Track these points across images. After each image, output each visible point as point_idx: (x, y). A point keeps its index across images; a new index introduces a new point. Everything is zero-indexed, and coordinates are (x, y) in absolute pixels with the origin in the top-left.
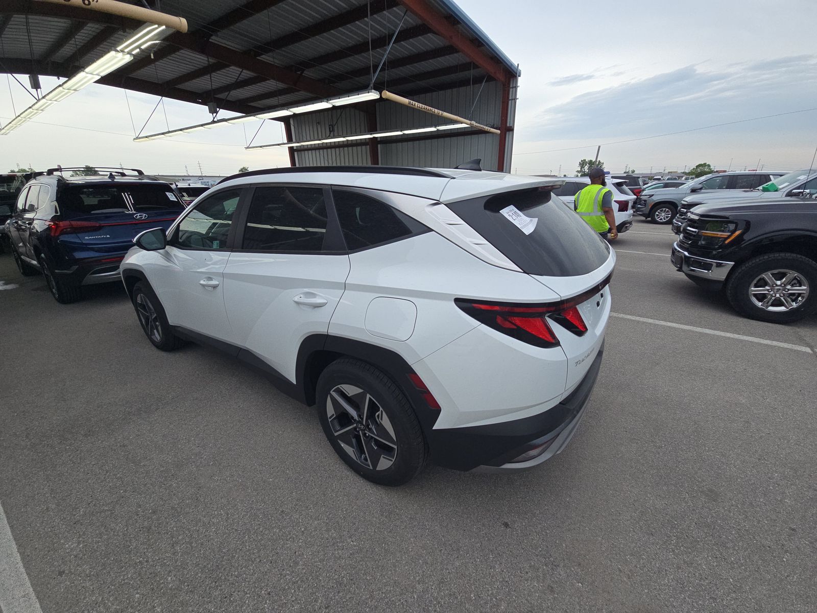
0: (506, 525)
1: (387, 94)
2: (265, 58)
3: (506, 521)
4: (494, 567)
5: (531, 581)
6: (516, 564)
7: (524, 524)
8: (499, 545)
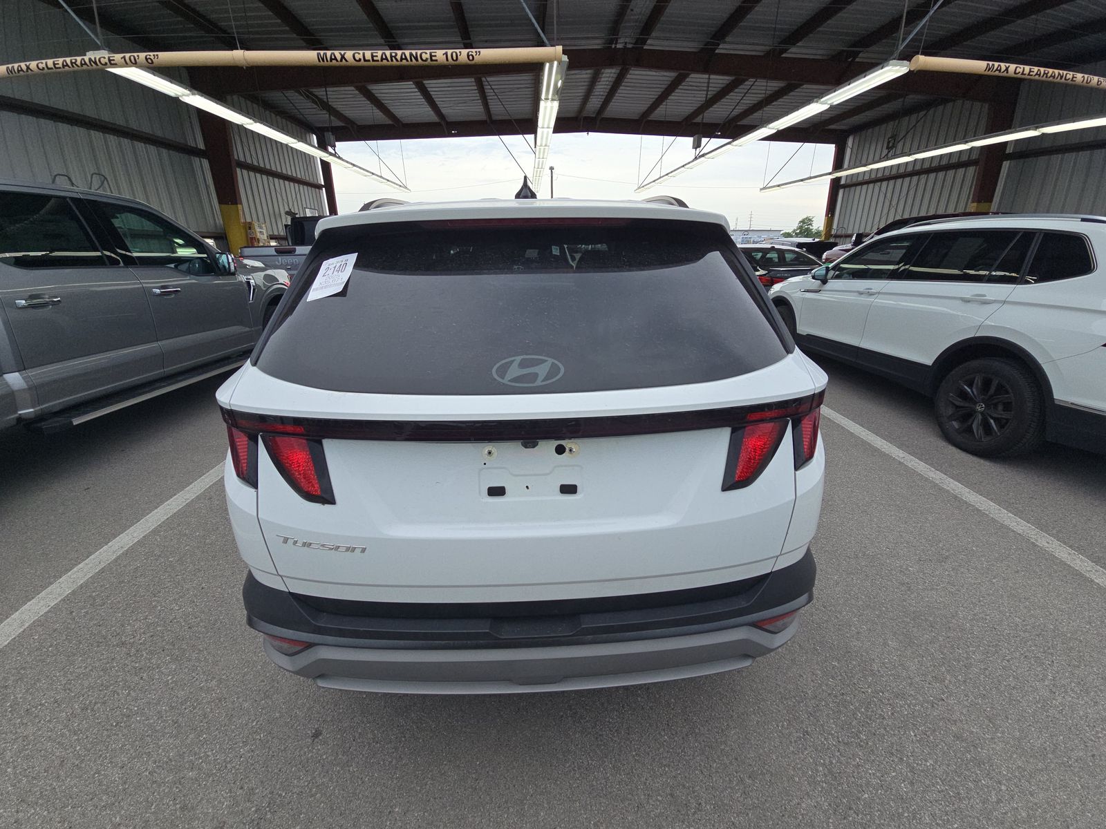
0: (317, 734)
1: (924, 61)
2: (794, 52)
3: (324, 733)
4: (246, 745)
5: (230, 797)
6: (254, 769)
7: (324, 757)
8: (280, 739)
